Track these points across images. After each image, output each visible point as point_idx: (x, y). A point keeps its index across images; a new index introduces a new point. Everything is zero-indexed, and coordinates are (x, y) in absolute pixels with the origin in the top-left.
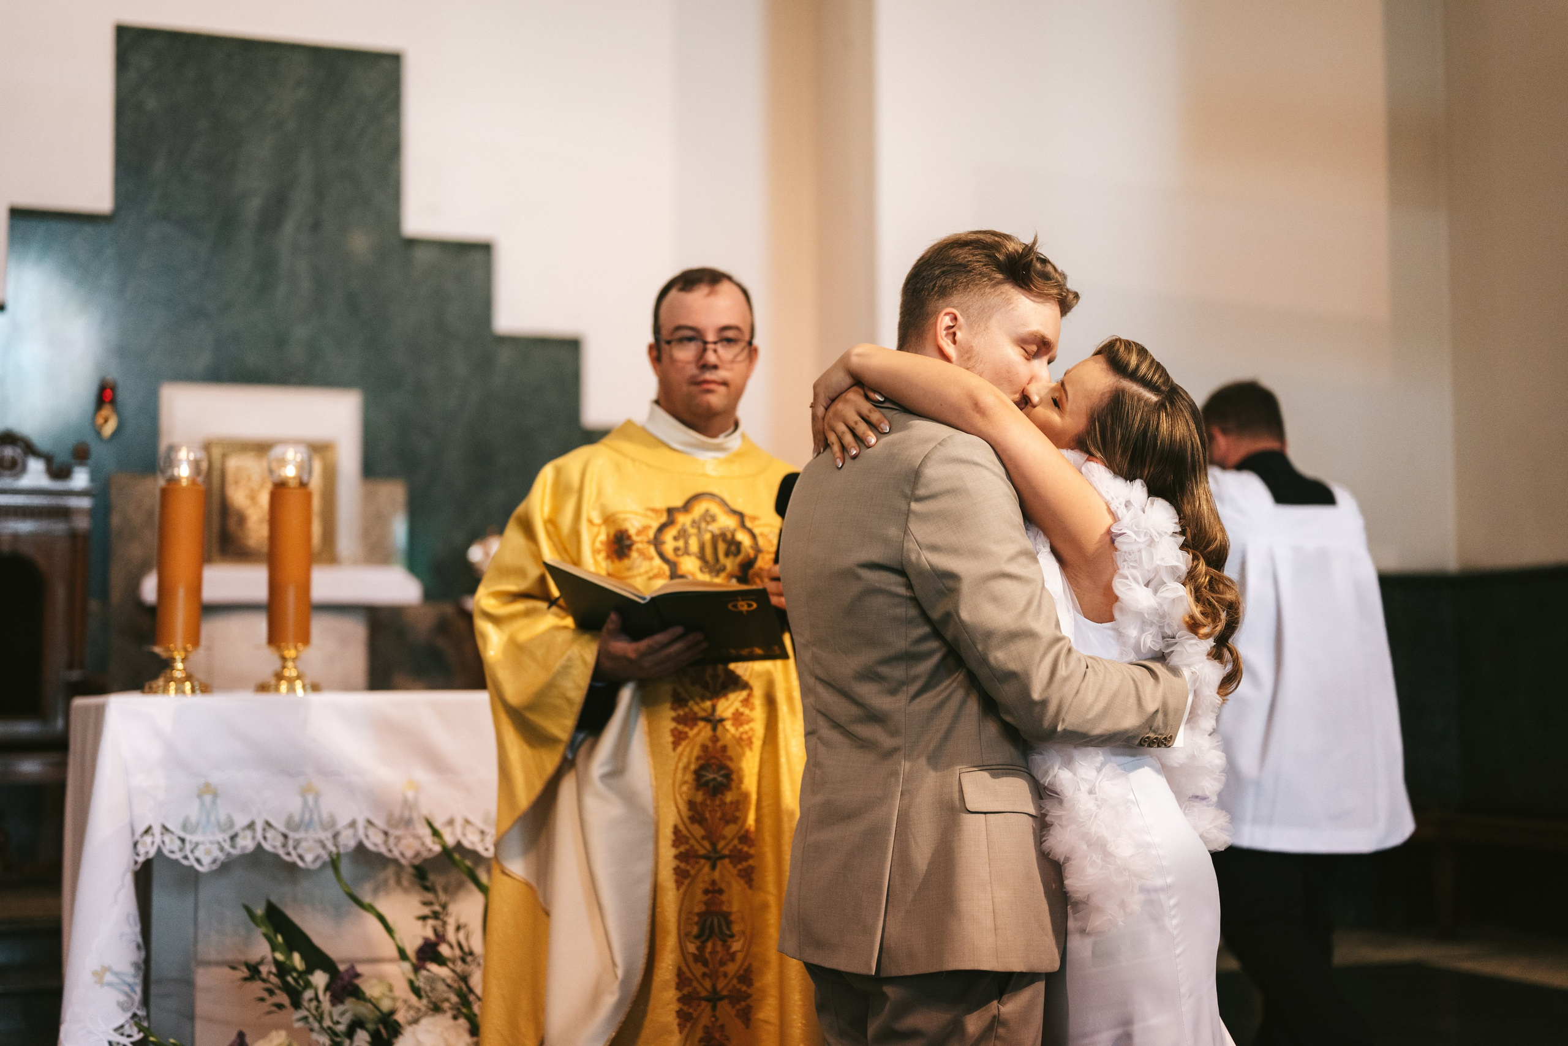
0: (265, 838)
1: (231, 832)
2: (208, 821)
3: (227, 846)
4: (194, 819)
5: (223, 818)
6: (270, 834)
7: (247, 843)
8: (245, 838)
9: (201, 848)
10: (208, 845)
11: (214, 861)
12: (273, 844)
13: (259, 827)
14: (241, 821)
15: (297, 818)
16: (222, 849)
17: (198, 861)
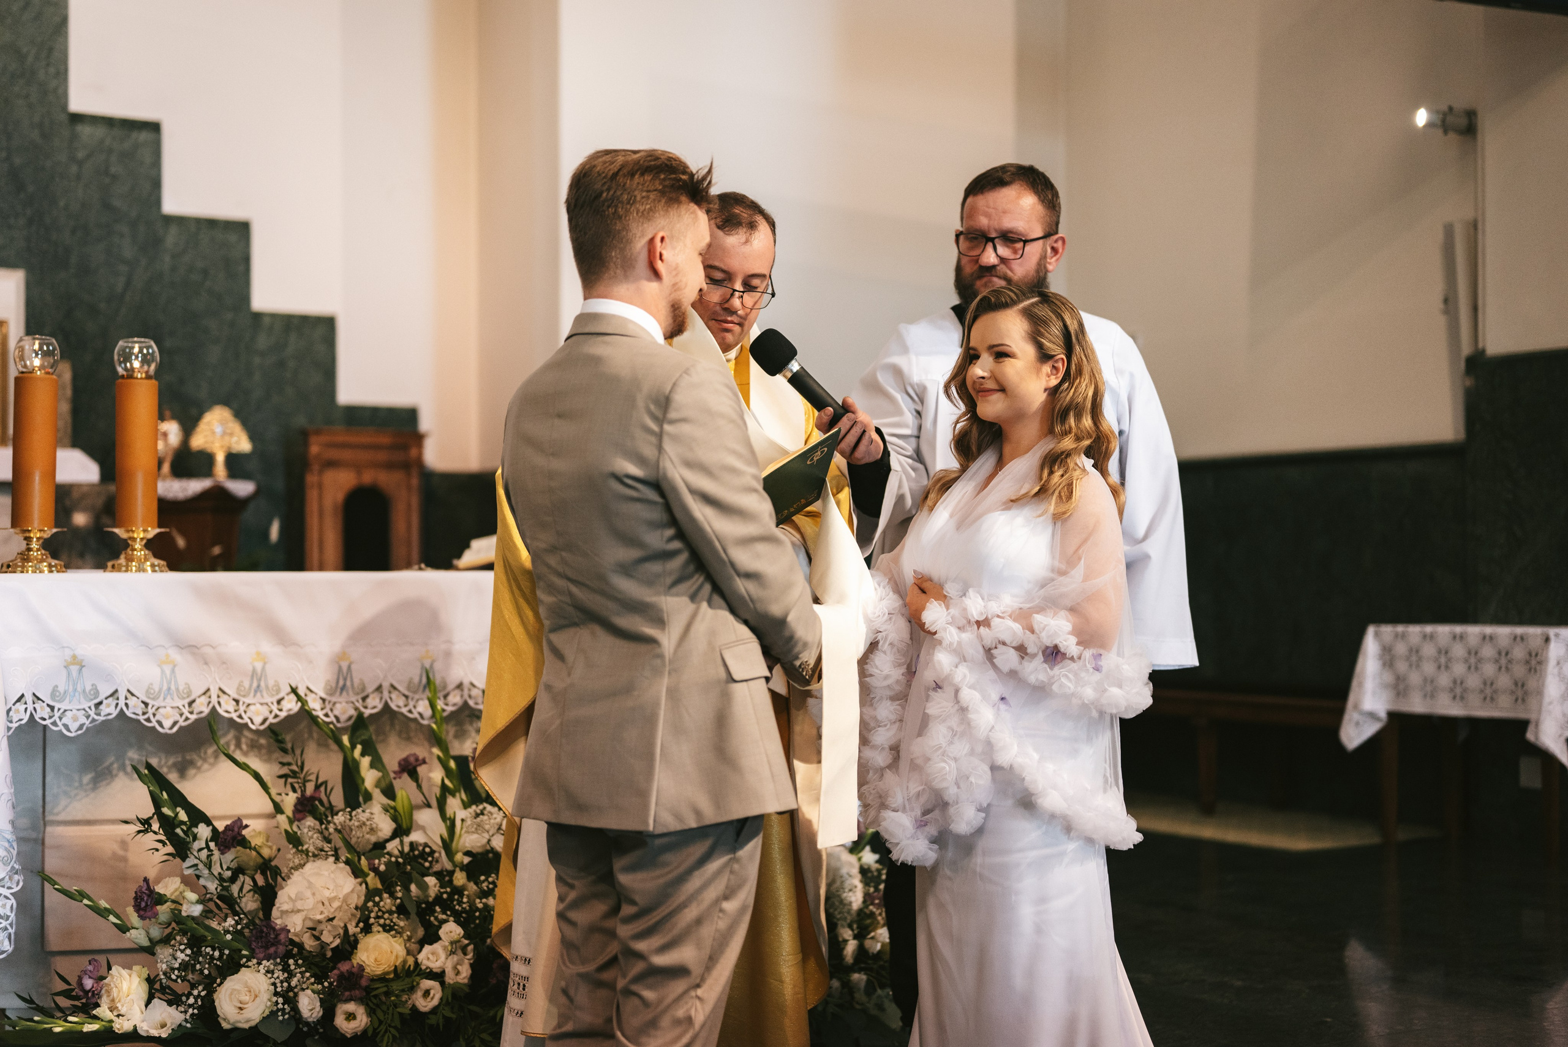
0: (126, 705)
1: (97, 701)
2: (75, 690)
3: (92, 713)
4: (61, 689)
5: (88, 688)
6: (131, 702)
7: (110, 710)
8: (108, 706)
9: (68, 714)
10: (75, 711)
11: (81, 727)
12: (134, 710)
13: (122, 694)
14: (105, 691)
15: (156, 687)
16: (88, 717)
17: (66, 726)
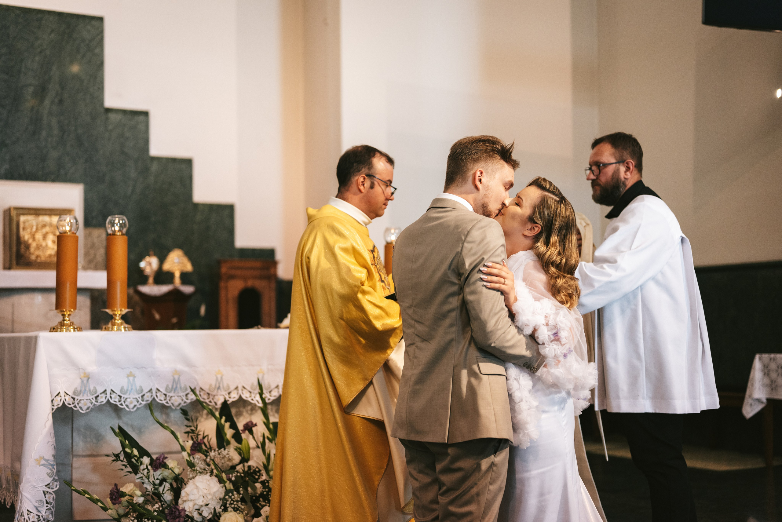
0: (111, 397)
1: (96, 395)
2: (85, 390)
3: (94, 401)
4: (79, 389)
5: (92, 388)
6: (113, 396)
7: (103, 399)
8: (102, 397)
9: (82, 402)
10: (85, 400)
11: (88, 408)
12: (114, 399)
13: (109, 392)
14: (100, 390)
15: (125, 388)
16: (92, 403)
17: (81, 408)
